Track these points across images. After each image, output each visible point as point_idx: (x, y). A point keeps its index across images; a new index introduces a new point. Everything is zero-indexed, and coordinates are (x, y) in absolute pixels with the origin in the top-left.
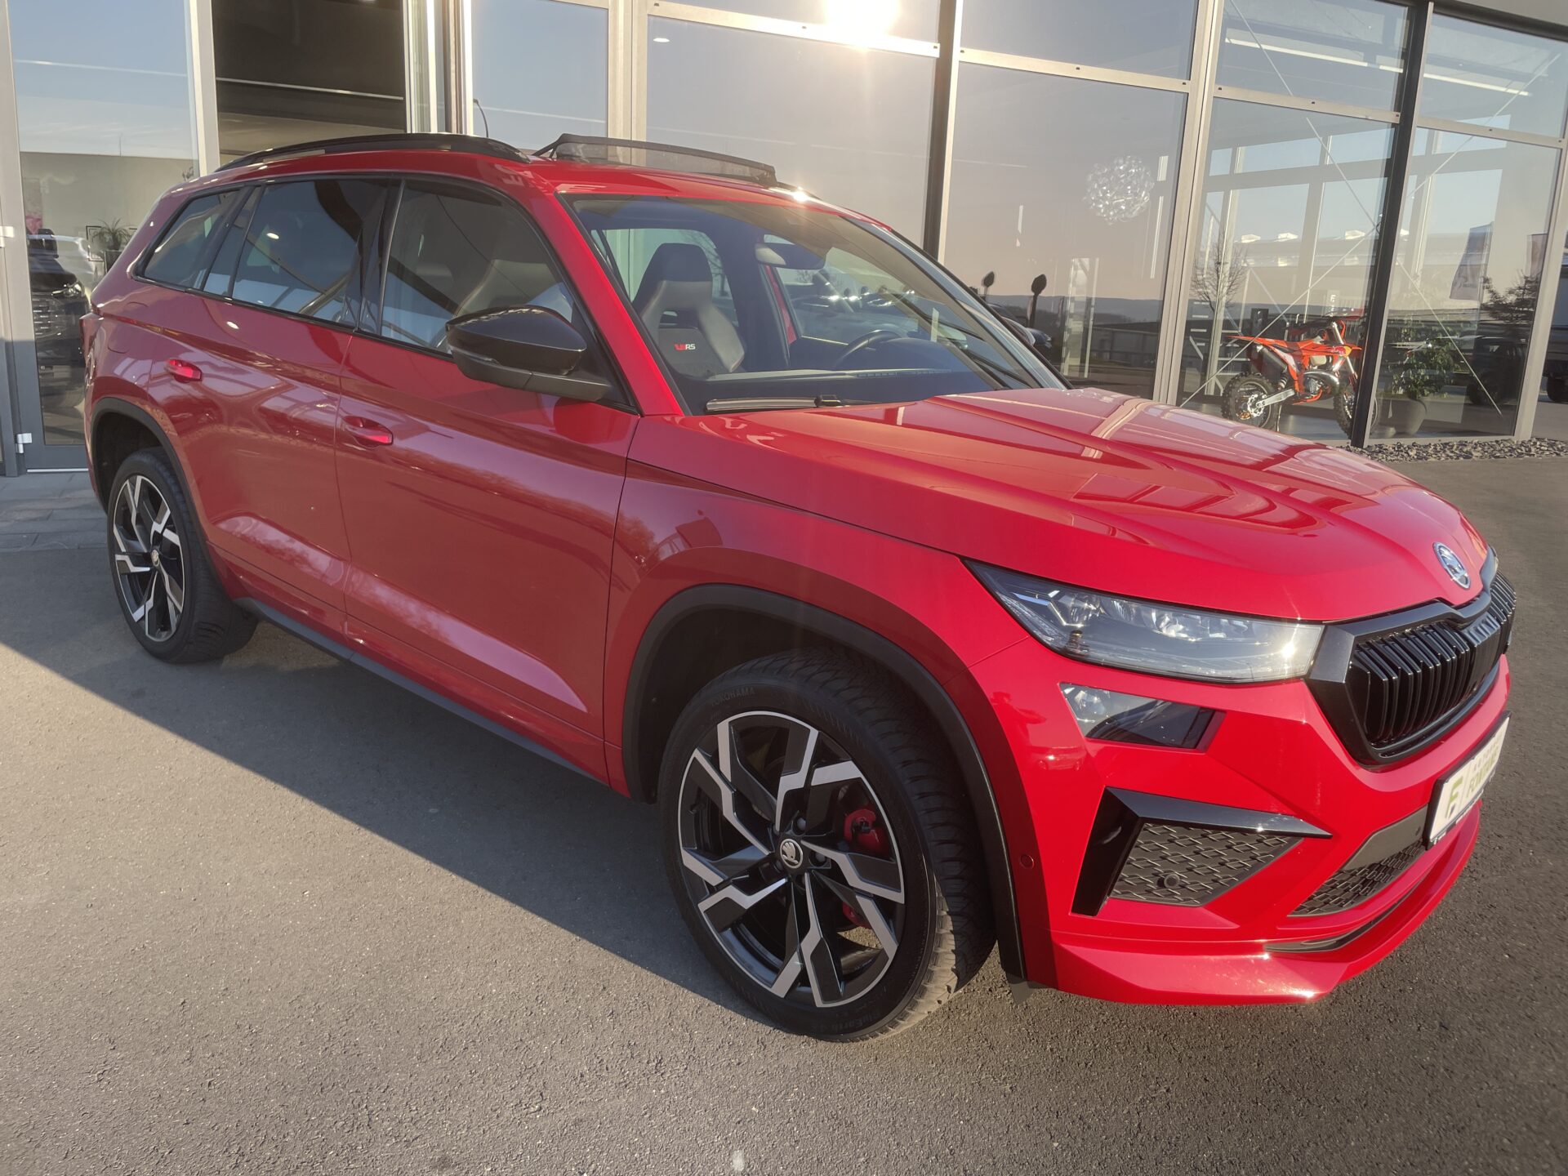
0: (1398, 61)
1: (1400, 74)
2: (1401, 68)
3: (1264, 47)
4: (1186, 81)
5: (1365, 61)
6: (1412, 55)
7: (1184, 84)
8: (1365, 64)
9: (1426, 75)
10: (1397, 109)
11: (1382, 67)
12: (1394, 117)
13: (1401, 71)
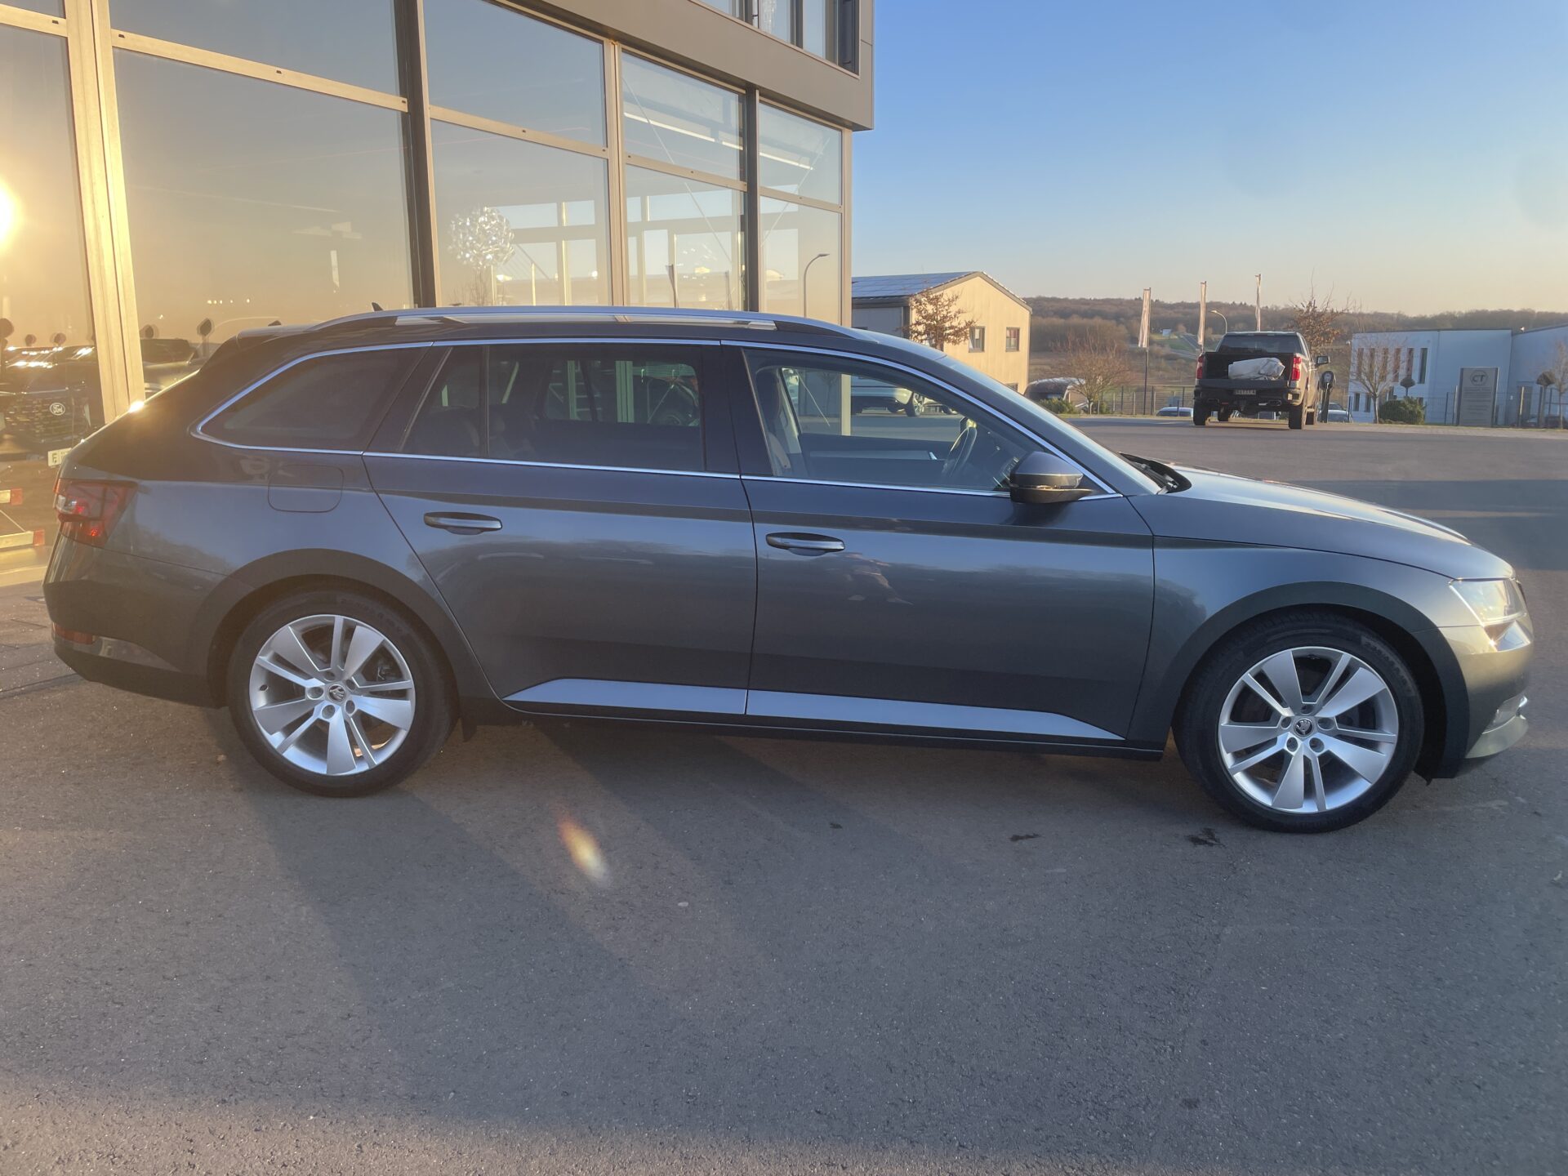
0: (736, 138)
1: (740, 151)
2: (740, 145)
3: (652, 122)
4: (606, 149)
5: (712, 137)
6: (748, 133)
7: (604, 150)
8: (713, 140)
9: (761, 154)
10: (742, 179)
11: (724, 143)
12: (742, 186)
13: (742, 149)
